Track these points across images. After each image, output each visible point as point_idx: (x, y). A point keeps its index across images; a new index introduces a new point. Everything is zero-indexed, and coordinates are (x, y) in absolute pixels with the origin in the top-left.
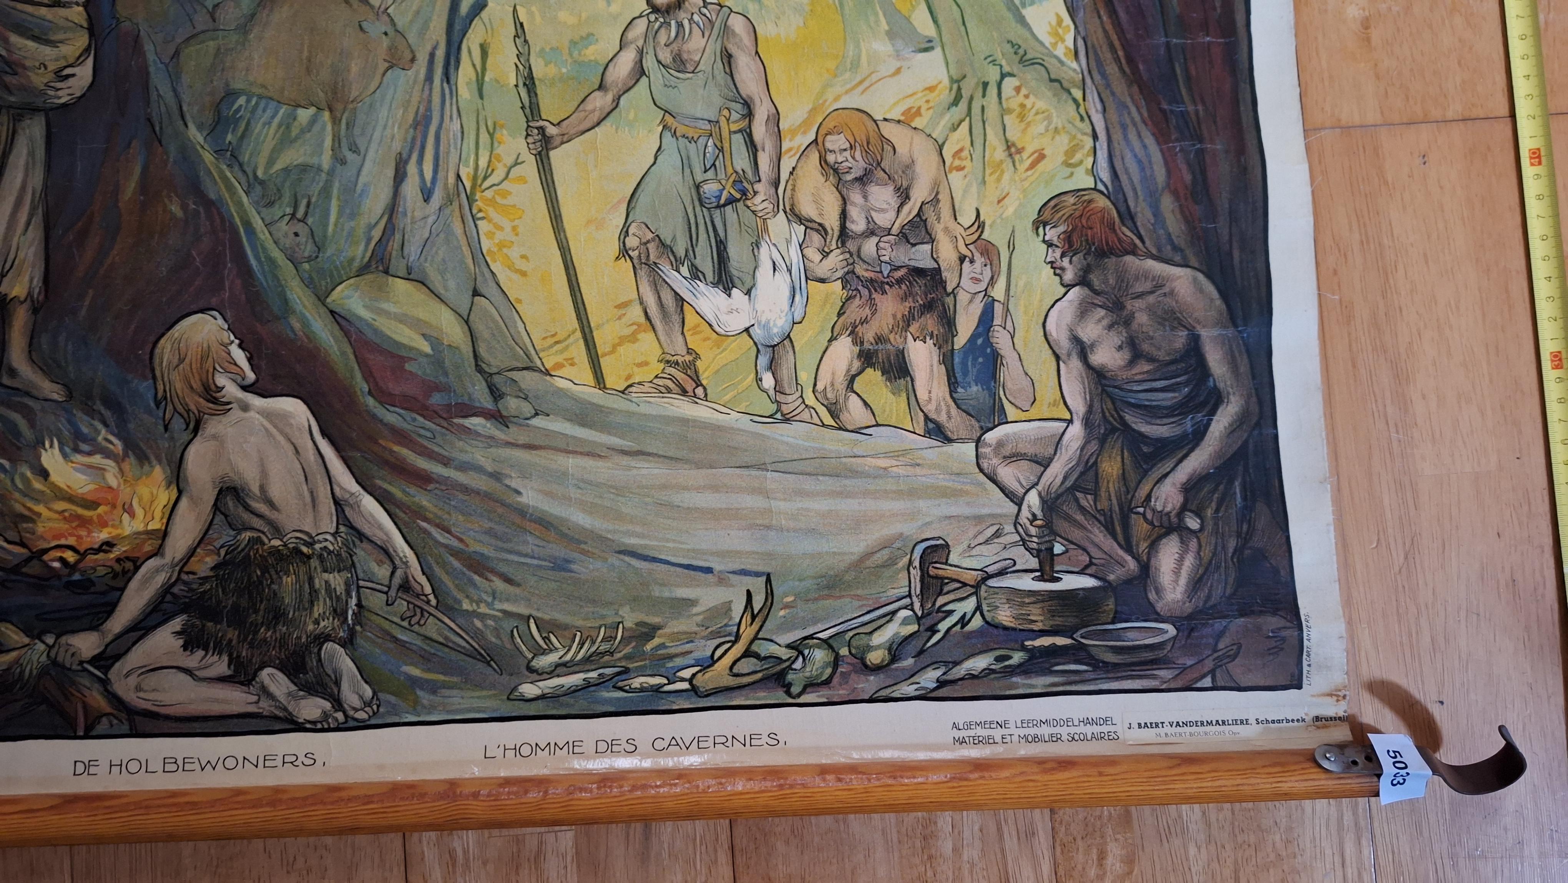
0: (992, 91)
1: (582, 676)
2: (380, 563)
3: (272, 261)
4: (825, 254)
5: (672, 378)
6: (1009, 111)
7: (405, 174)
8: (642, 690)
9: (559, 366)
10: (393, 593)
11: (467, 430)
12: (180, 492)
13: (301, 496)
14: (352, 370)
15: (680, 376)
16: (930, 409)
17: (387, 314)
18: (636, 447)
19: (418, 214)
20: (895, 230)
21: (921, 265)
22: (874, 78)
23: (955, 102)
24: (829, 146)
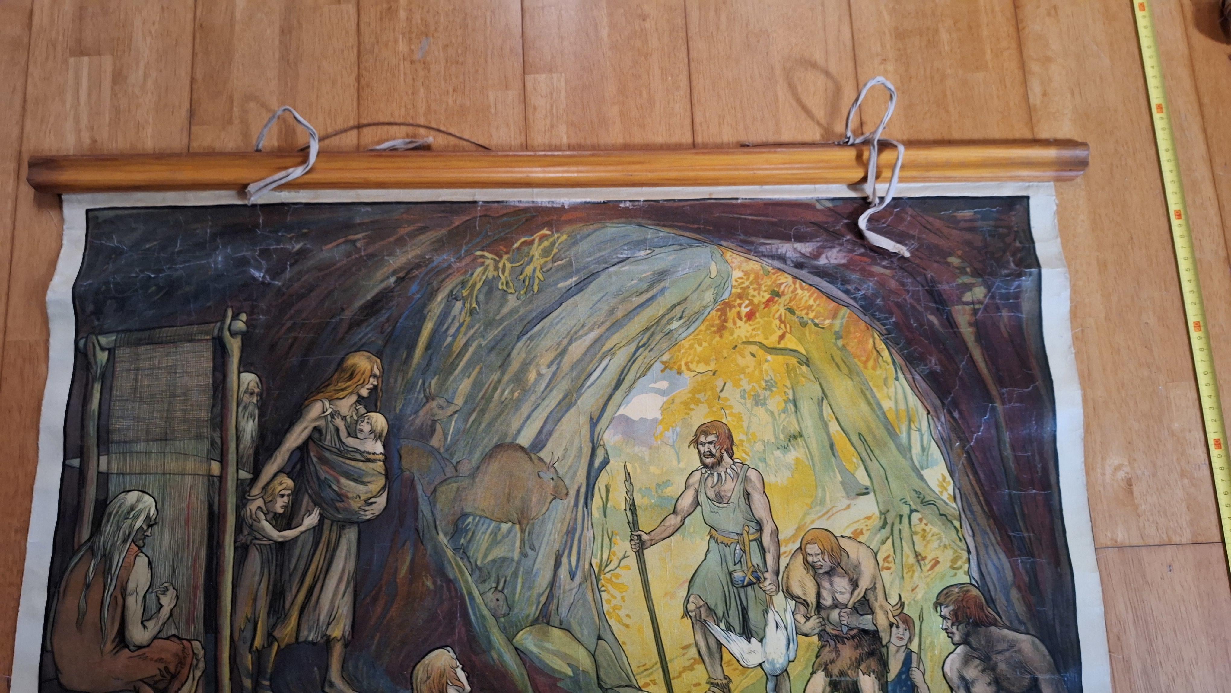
0: (905, 520)
3: (483, 616)
4: (808, 619)
6: (916, 533)
7: (560, 563)
9: (647, 685)
14: (526, 686)
17: (548, 650)
19: (567, 588)
20: (850, 605)
21: (866, 628)
22: (834, 510)
23: (884, 526)
24: (808, 551)
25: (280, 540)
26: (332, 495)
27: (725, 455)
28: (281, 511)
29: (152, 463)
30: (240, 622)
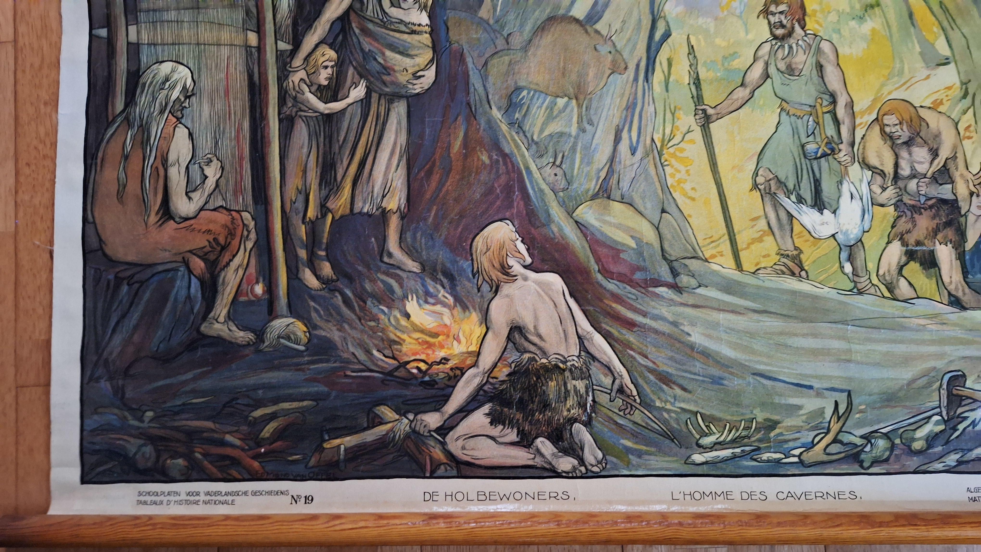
1: (731, 451)
2: (606, 375)
3: (541, 191)
4: (884, 189)
5: (785, 265)
7: (620, 138)
8: (768, 461)
9: (714, 256)
10: (613, 394)
11: (657, 295)
12: (488, 329)
13: (557, 332)
14: (588, 257)
15: (790, 264)
16: (952, 288)
17: (610, 224)
18: (764, 308)
19: (628, 163)
20: (929, 175)
21: (945, 197)
22: (913, 81)
23: (965, 96)
24: (886, 122)
25: (327, 112)
26: (378, 68)
27: (797, 26)
28: (326, 83)
29: (185, 32)
30: (291, 193)
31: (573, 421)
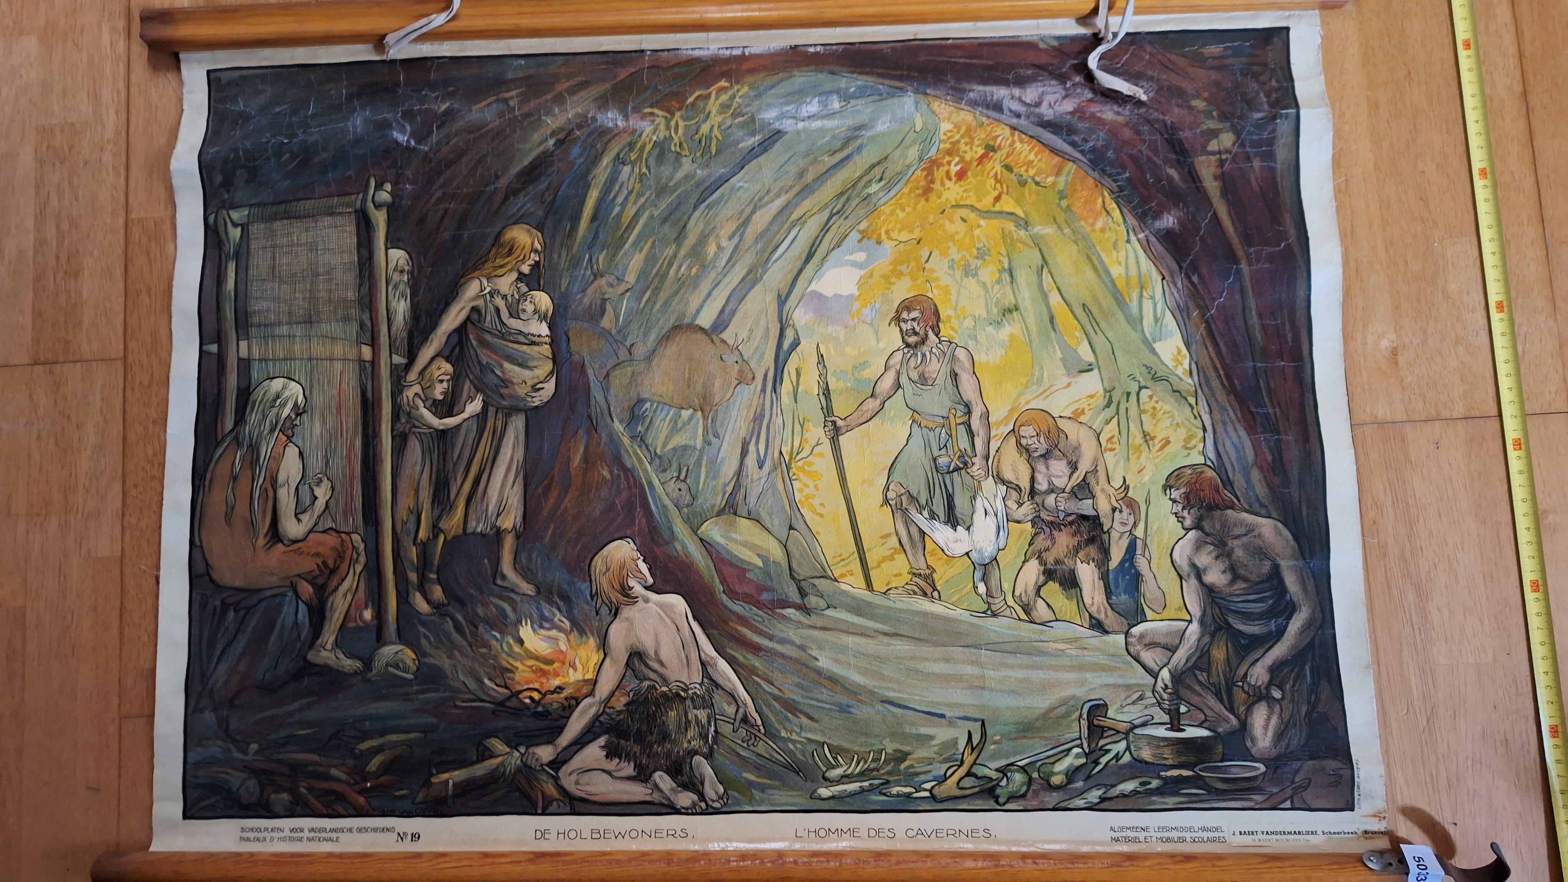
0: (1133, 398)
1: (859, 784)
2: (729, 704)
3: (665, 507)
4: (1020, 505)
5: (917, 585)
6: (1145, 412)
7: (748, 451)
8: (898, 795)
9: (843, 575)
10: (737, 724)
11: (784, 617)
12: (605, 655)
13: (680, 659)
14: (713, 578)
15: (922, 583)
16: (1093, 610)
17: (736, 541)
18: (894, 631)
19: (755, 477)
20: (1068, 489)
21: (1086, 513)
22: (1053, 389)
23: (1108, 405)
24: (1022, 433)
25: (441, 428)
26: (496, 381)
27: (930, 333)
28: (441, 397)
29: (297, 347)
30: (402, 513)
31: (693, 753)
